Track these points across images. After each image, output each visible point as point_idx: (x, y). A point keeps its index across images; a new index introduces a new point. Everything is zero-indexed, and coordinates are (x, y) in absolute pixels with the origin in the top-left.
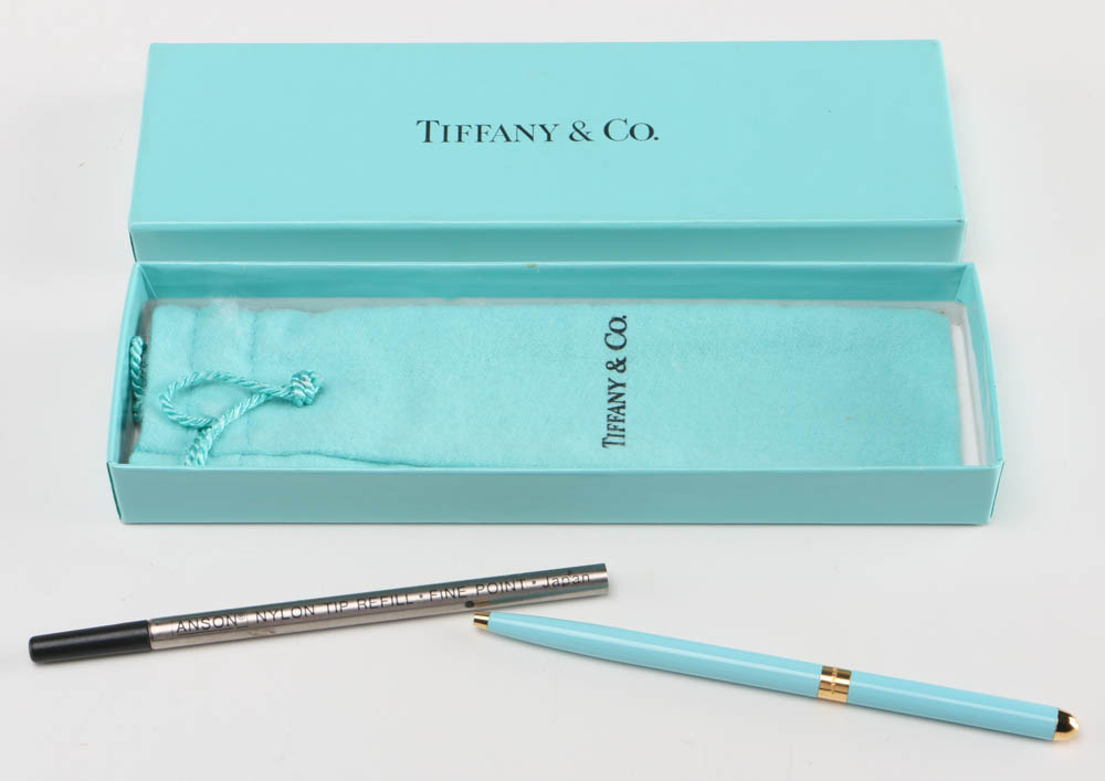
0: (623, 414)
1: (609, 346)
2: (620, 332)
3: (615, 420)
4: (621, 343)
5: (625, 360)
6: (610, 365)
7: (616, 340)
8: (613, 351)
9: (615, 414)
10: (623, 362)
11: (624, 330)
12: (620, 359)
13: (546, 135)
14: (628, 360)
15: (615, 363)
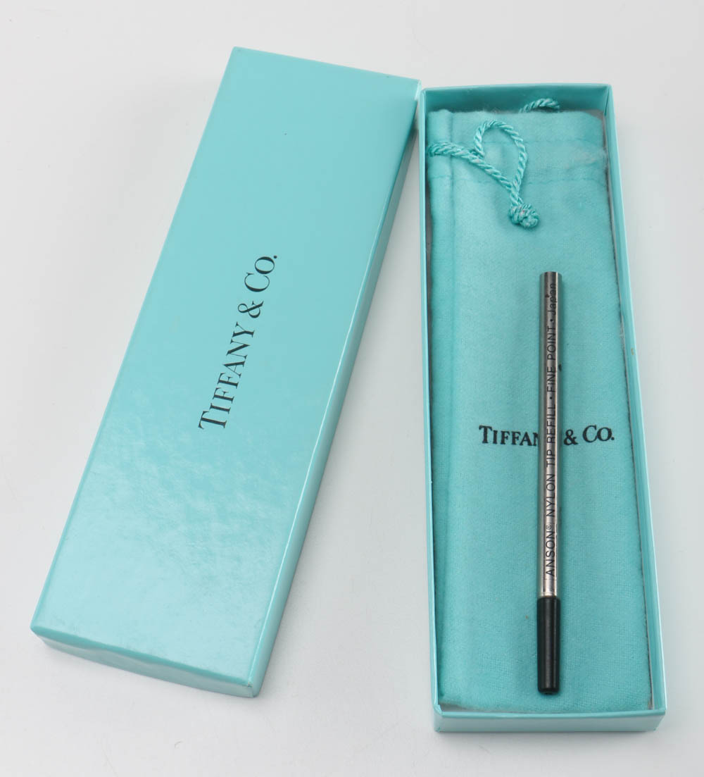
0: (521, 444)
1: (586, 429)
2: (599, 436)
3: (514, 439)
4: (589, 439)
5: (575, 443)
6: (570, 433)
7: (591, 434)
8: (582, 433)
9: (521, 438)
10: (574, 442)
11: (601, 439)
12: (576, 440)
13: (245, 334)
14: (575, 446)
15: (572, 437)
